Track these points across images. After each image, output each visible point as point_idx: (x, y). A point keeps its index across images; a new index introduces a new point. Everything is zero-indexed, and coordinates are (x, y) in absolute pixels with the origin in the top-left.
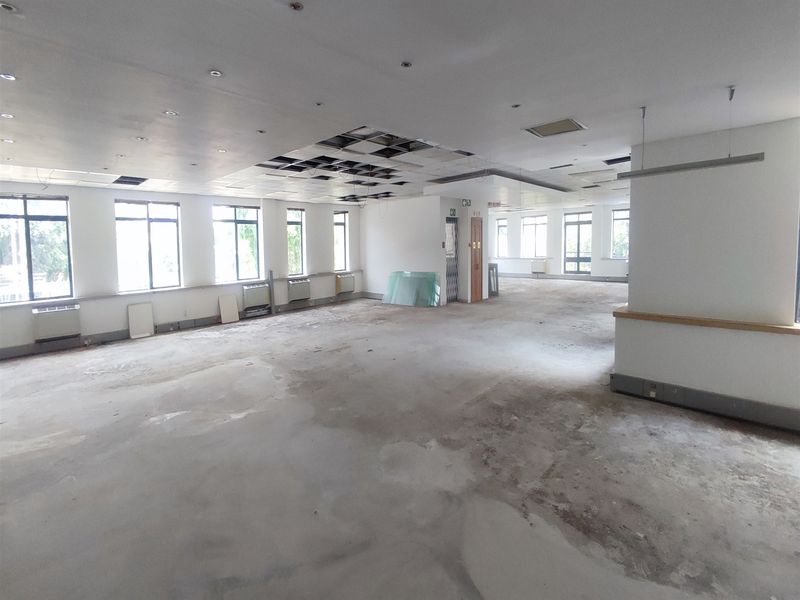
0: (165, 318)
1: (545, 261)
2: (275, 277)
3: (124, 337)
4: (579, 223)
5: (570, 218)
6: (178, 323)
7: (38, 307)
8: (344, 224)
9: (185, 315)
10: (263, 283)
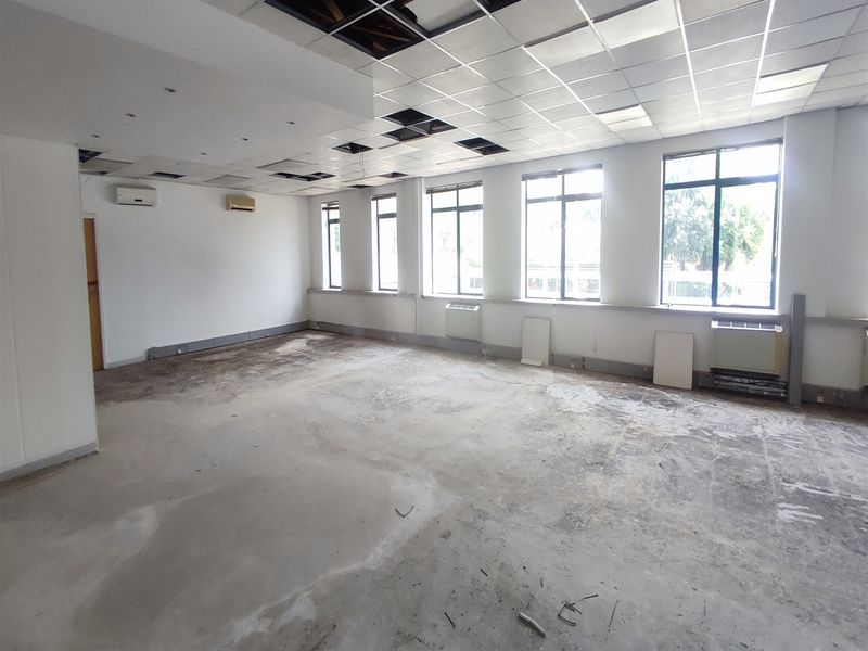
0: (565, 347)
2: (813, 312)
3: (515, 358)
6: (584, 359)
9: (595, 350)
10: (770, 322)
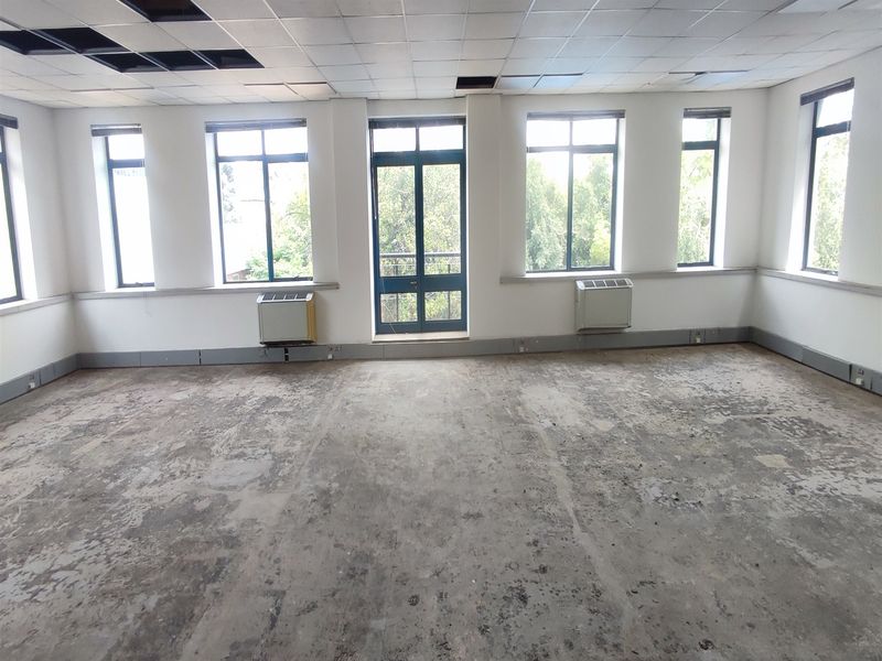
1: (310, 301)
4: (419, 159)
5: (390, 140)
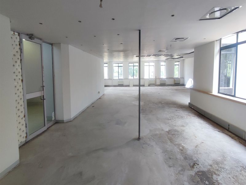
2: (157, 78)
3: (129, 86)
7: (119, 80)
8: (179, 65)
10: (154, 79)
